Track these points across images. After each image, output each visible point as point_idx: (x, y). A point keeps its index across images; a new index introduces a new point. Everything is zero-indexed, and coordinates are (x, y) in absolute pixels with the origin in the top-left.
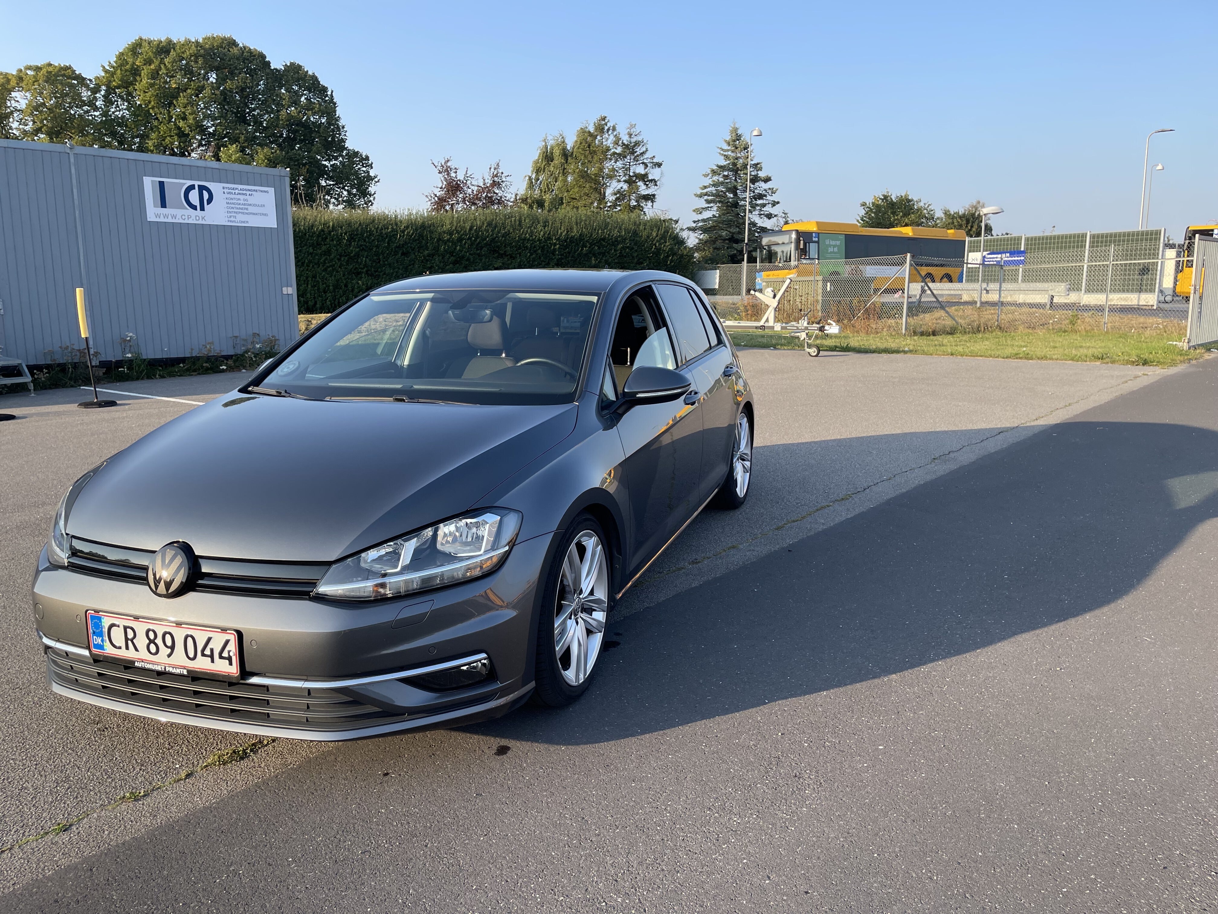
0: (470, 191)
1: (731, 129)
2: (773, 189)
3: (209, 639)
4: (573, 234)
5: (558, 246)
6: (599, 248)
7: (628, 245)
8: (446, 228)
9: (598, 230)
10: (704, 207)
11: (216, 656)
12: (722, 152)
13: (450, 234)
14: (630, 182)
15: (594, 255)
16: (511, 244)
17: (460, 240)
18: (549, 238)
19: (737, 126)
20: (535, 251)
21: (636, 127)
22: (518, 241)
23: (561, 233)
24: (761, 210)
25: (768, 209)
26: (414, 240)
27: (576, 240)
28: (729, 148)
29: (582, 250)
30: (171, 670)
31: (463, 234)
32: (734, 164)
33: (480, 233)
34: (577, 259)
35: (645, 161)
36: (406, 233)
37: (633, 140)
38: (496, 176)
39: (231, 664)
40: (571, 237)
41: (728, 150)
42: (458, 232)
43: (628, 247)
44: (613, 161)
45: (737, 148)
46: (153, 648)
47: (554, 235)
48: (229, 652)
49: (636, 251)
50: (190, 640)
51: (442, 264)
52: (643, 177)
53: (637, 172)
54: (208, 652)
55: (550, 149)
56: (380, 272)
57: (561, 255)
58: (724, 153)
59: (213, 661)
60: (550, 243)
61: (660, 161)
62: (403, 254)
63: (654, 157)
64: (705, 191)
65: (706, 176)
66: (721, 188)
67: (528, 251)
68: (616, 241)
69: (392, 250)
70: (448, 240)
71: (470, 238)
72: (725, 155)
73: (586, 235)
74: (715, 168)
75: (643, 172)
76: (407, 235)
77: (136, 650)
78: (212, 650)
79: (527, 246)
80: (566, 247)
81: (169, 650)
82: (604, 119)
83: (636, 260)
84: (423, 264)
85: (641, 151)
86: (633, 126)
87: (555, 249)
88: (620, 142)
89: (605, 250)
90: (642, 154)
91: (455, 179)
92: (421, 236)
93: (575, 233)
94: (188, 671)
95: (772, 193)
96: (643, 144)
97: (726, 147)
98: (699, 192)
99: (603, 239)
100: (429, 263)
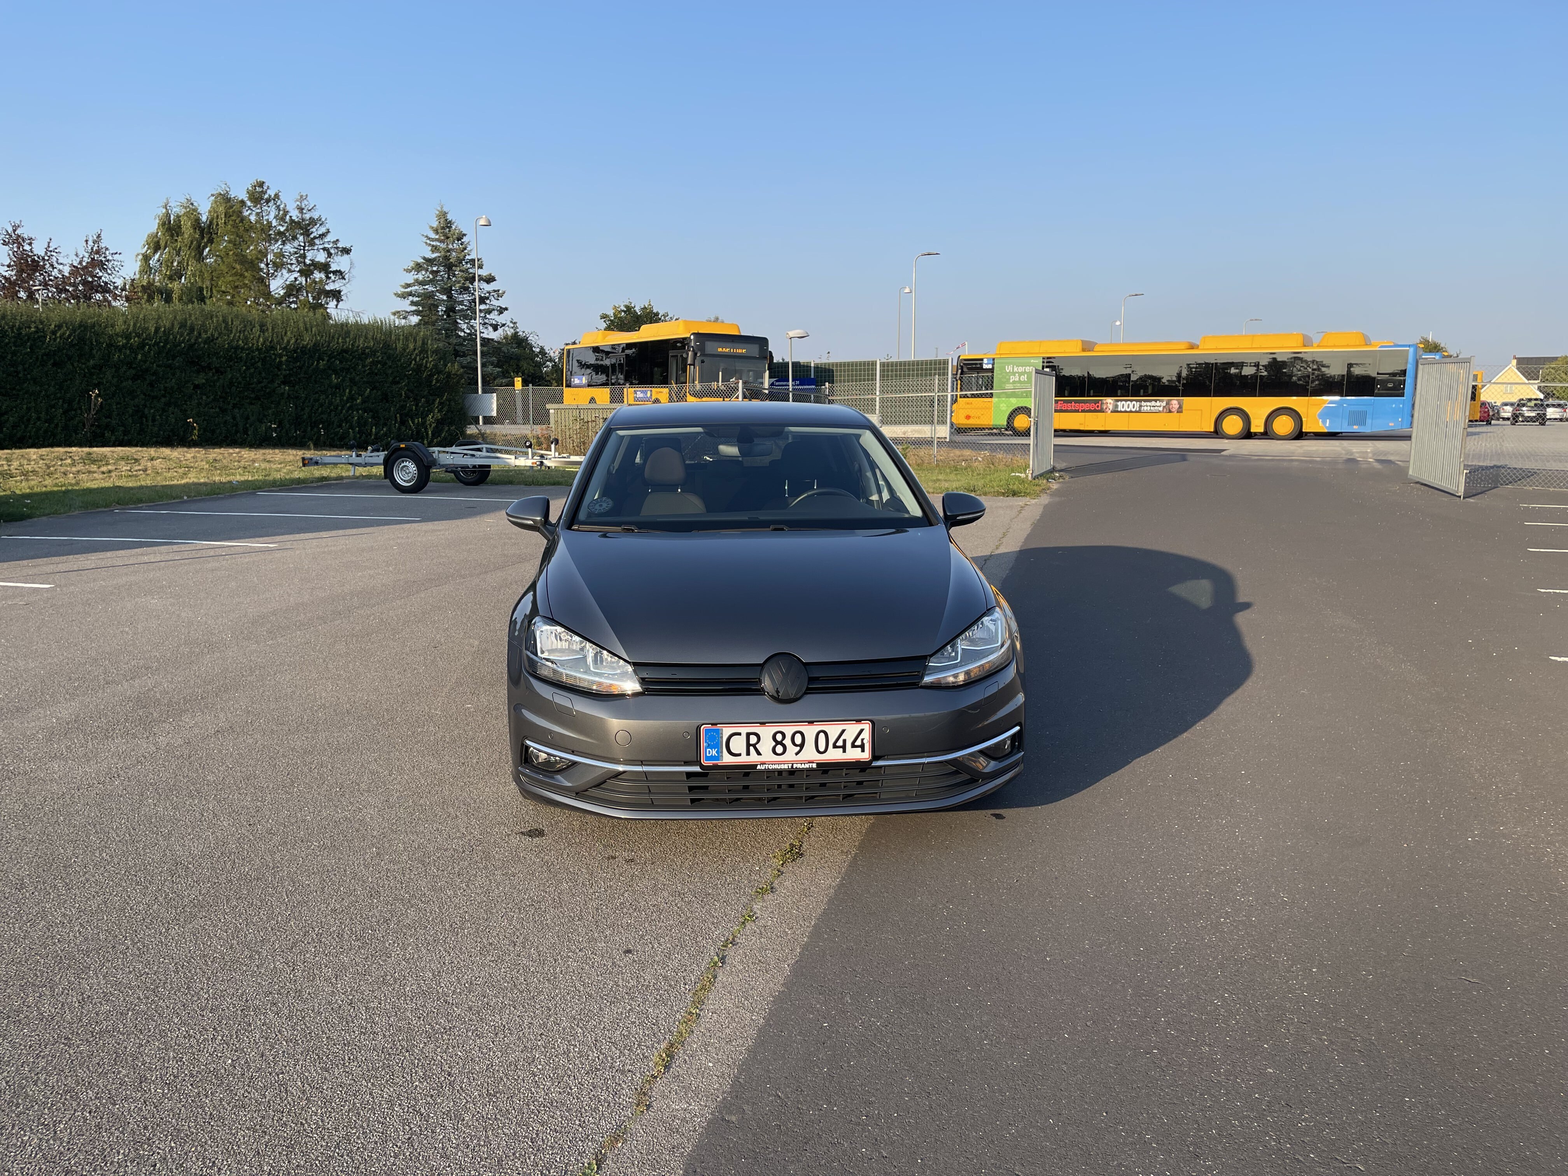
0: (55, 273)
1: (438, 213)
2: (498, 291)
3: (843, 731)
4: (305, 343)
5: (284, 359)
6: (341, 362)
7: (380, 358)
8: (120, 327)
9: (338, 339)
10: (409, 310)
11: (849, 745)
12: (428, 241)
13: (126, 338)
14: (306, 272)
15: (335, 372)
16: (218, 353)
17: (142, 345)
18: (273, 348)
19: (445, 209)
20: (253, 365)
21: (308, 199)
22: (228, 350)
23: (288, 342)
24: (485, 317)
25: (494, 317)
26: (72, 345)
27: (309, 350)
28: (437, 237)
29: (318, 363)
30: (799, 766)
31: (146, 339)
32: (446, 258)
33: (171, 337)
34: (311, 376)
35: (326, 245)
36: (58, 335)
37: (307, 216)
38: (98, 252)
39: (863, 751)
40: (303, 347)
41: (436, 240)
42: (138, 335)
43: (379, 362)
44: (280, 243)
45: (448, 238)
46: (779, 749)
47: (278, 343)
48: (862, 740)
49: (390, 367)
50: (822, 735)
51: (116, 380)
52: (325, 267)
53: (317, 260)
54: (840, 743)
55: (174, 220)
56: (19, 391)
57: (289, 370)
58: (432, 243)
59: (844, 751)
60: (274, 354)
61: (348, 246)
62: (54, 365)
63: (338, 240)
64: (409, 290)
65: (408, 271)
66: (430, 288)
67: (242, 364)
68: (363, 354)
69: (37, 358)
70: (124, 346)
71: (157, 344)
72: (433, 246)
73: (322, 345)
74: (421, 261)
75: (323, 260)
76: (60, 337)
77: (759, 753)
78: (844, 741)
79: (241, 357)
80: (296, 360)
81: (798, 748)
82: (261, 184)
83: (391, 378)
84: (86, 379)
85: (320, 232)
86: (302, 198)
87: (281, 362)
88: (288, 217)
89: (350, 366)
90: (322, 236)
91: (30, 254)
92: (82, 339)
93: (307, 340)
94: (818, 764)
95: (498, 296)
96: (320, 222)
97: (433, 235)
98: (401, 290)
99: (346, 351)
100: (95, 377)
